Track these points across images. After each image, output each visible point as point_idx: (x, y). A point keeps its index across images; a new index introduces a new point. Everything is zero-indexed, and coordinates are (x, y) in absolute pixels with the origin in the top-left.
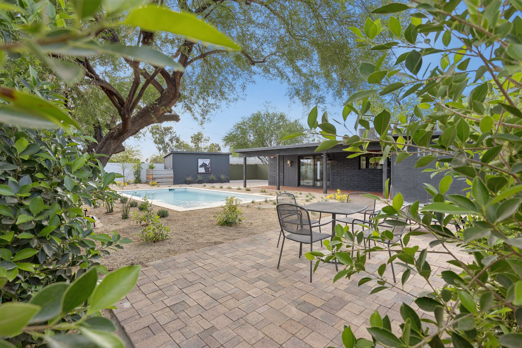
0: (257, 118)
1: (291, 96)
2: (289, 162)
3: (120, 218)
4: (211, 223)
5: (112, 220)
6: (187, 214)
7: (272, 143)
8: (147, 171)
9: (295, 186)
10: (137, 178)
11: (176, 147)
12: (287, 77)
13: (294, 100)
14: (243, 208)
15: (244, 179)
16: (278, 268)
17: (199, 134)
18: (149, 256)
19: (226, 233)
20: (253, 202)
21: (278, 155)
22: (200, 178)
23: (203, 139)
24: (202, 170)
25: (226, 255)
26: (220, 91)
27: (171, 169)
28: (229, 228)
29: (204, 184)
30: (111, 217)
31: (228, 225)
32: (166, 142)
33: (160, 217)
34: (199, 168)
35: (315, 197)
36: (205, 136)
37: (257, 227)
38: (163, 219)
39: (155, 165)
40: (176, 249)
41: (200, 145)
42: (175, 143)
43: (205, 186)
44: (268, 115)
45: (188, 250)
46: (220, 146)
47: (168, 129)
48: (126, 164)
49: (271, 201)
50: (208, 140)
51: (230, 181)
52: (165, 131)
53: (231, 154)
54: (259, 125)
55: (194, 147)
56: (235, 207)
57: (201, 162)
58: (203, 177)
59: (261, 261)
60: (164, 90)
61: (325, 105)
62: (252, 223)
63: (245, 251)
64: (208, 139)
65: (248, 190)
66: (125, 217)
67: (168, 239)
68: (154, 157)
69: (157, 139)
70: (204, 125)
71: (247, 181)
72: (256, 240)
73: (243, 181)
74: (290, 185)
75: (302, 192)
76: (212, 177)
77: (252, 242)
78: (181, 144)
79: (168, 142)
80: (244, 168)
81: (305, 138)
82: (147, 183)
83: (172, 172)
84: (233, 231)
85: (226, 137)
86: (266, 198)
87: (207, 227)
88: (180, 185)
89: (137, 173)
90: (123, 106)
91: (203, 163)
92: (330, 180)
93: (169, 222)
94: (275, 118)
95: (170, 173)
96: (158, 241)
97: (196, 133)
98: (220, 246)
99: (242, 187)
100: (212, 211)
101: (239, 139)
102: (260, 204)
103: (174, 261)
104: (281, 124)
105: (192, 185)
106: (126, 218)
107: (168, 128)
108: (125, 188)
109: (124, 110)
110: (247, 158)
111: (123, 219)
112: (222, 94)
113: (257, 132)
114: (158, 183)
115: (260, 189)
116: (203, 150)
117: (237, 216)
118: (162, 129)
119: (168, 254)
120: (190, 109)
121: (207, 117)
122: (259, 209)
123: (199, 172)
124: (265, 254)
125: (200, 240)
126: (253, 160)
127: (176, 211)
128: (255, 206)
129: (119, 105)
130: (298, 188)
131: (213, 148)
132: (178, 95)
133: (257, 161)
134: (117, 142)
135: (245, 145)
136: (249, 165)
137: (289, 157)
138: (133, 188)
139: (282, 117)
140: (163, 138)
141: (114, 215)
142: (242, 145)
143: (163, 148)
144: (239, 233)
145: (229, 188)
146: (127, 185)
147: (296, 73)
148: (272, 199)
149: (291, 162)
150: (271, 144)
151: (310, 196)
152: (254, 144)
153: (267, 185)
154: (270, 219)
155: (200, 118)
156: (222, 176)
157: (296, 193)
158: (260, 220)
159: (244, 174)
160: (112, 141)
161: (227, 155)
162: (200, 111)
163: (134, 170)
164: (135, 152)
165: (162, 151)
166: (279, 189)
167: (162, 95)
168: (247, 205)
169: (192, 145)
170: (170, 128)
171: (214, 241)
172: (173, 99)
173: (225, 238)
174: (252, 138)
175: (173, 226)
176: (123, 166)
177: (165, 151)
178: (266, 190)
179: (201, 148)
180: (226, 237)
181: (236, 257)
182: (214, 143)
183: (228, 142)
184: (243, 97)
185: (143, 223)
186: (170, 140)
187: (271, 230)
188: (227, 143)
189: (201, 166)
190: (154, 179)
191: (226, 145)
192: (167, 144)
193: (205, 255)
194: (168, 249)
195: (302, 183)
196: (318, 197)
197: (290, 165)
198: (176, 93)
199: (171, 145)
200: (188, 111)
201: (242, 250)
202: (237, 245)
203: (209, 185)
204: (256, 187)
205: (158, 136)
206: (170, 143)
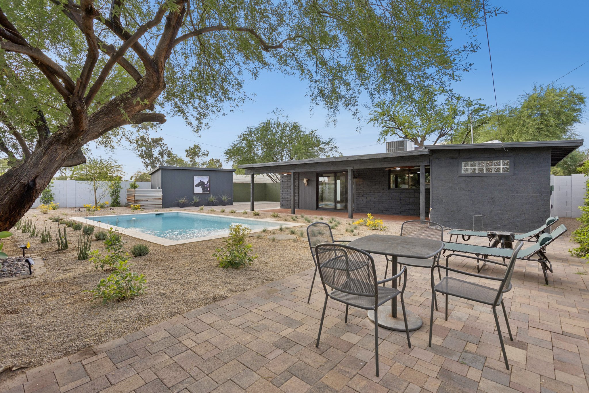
0: (266, 128)
1: (313, 97)
2: (305, 181)
3: (75, 258)
4: (209, 263)
5: (63, 262)
6: (176, 249)
7: (284, 158)
8: (128, 191)
9: (312, 209)
10: (115, 200)
11: (167, 162)
12: (309, 72)
13: (317, 101)
14: (252, 239)
15: (251, 200)
16: (317, 346)
17: (196, 147)
18: (103, 330)
19: (231, 281)
20: (264, 231)
21: (293, 171)
22: (196, 199)
23: (200, 153)
24: (198, 190)
25: (232, 322)
26: (222, 88)
27: (159, 188)
28: (235, 271)
29: (201, 207)
30: (63, 256)
31: (233, 267)
32: (154, 156)
33: (135, 256)
34: (195, 188)
35: (341, 222)
36: (203, 149)
37: (274, 268)
38: (138, 258)
39: (138, 183)
40: (152, 313)
41: (196, 160)
42: (166, 157)
43: (202, 209)
44: (278, 124)
45: (172, 314)
46: (221, 161)
47: (157, 141)
48: (98, 183)
49: (287, 229)
50: (207, 155)
51: (234, 203)
52: (153, 143)
53: (234, 170)
54: (269, 137)
55: (189, 163)
56: (241, 240)
57: (197, 180)
58: (199, 198)
59: (288, 332)
60: (141, 78)
61: (356, 107)
62: (266, 263)
63: (261, 313)
64: (206, 153)
65: (257, 215)
66: (83, 257)
67: (141, 295)
68: (140, 174)
69: (143, 153)
70: (200, 132)
71: (255, 203)
72: (275, 290)
73: (249, 203)
74: (307, 208)
75: (324, 217)
76: (212, 198)
77: (270, 295)
78: (173, 158)
79: (157, 156)
80: (251, 187)
81: (322, 152)
82: (127, 206)
83: (160, 192)
84: (241, 277)
85: (230, 150)
86: (282, 224)
87: (203, 270)
88: (171, 209)
89: (115, 193)
90: (71, 93)
91: (201, 182)
92: (355, 201)
93: (148, 263)
94: (288, 129)
95: (159, 193)
96: (124, 299)
97: (192, 146)
98: (222, 303)
99: (249, 211)
100: (210, 244)
101: (245, 153)
102: (274, 233)
103: (146, 339)
104: (294, 135)
105: (186, 208)
106: (84, 259)
107: (156, 139)
108: (96, 212)
109: (74, 99)
110: (255, 176)
111: (79, 259)
112: (225, 92)
113: (266, 145)
114: (141, 206)
115: (272, 213)
116: (201, 166)
117: (246, 254)
118: (150, 140)
119: (137, 324)
120: (181, 111)
121: (204, 121)
122: (274, 240)
123: (195, 192)
124: (292, 317)
125: (192, 295)
126: (261, 178)
127: (160, 246)
128: (268, 237)
129: (66, 91)
130: (317, 211)
131: (212, 165)
132: (161, 84)
133: (266, 180)
134: (68, 149)
135: (252, 160)
136: (257, 184)
137: (305, 174)
138: (108, 213)
139: (296, 127)
140: (151, 151)
141: (69, 254)
142: (248, 160)
143: (151, 163)
144: (250, 279)
145: (233, 212)
146: (99, 209)
147: (320, 66)
148: (288, 226)
149: (308, 181)
150: (282, 159)
151: (333, 222)
152: (262, 159)
153: (279, 208)
154: (290, 255)
155: (195, 123)
156: (224, 197)
157: (316, 218)
158: (277, 257)
159: (251, 195)
160: (59, 147)
161: (230, 172)
162: (195, 114)
163: (109, 190)
164: (115, 169)
165: (149, 167)
166: (294, 213)
167: (138, 84)
168: (257, 235)
169: (187, 160)
170: (160, 139)
171: (212, 295)
172: (154, 90)
173: (229, 289)
174: (260, 152)
175: (152, 271)
176: (95, 185)
177: (153, 167)
178: (279, 214)
179: (198, 164)
180: (230, 287)
181: (247, 324)
182: (214, 159)
183: (232, 156)
184: (252, 97)
185: (106, 267)
186: (159, 154)
187: (294, 272)
188: (229, 157)
189: (198, 185)
190: (136, 201)
191: (228, 160)
192: (156, 158)
193: (199, 323)
194: (139, 314)
195: (321, 205)
196: (344, 223)
197: (306, 184)
198: (159, 81)
199: (161, 160)
200: (179, 114)
201: (256, 311)
202: (248, 301)
203: (207, 208)
204: (266, 211)
205: (144, 148)
206: (160, 157)
